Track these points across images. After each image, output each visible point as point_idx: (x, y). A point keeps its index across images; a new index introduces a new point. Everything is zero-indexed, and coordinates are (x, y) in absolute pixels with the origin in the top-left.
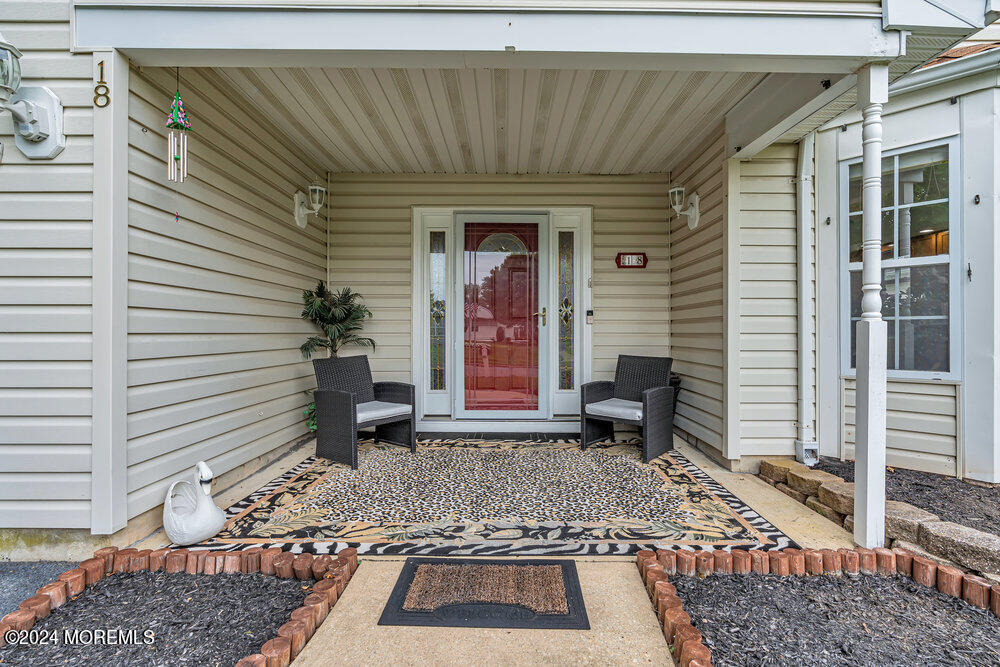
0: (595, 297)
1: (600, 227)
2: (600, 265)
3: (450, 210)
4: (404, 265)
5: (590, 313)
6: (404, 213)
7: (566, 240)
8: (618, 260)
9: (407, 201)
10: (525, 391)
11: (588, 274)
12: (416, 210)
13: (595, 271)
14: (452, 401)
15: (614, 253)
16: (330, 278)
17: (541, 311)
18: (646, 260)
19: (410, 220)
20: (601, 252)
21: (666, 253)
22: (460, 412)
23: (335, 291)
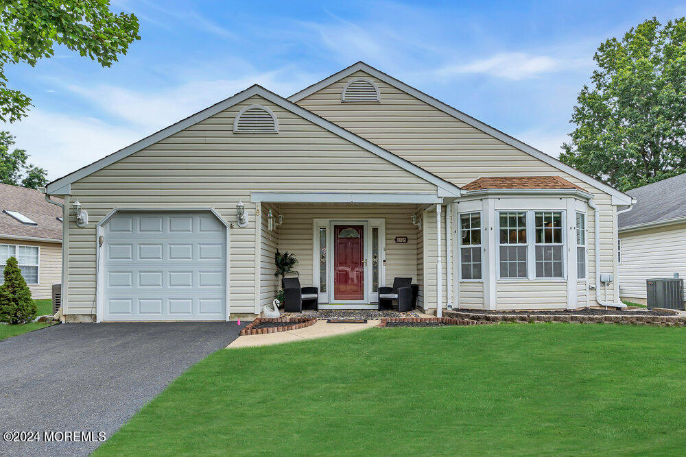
0: (386, 254)
1: (389, 226)
2: (389, 242)
3: (329, 220)
4: (310, 242)
5: (384, 261)
6: (309, 221)
7: (375, 231)
8: (396, 240)
9: (311, 216)
10: (359, 293)
11: (384, 246)
12: (315, 220)
13: (387, 244)
14: (329, 296)
15: (394, 237)
16: (280, 247)
17: (365, 261)
18: (407, 240)
19: (312, 224)
20: (389, 236)
21: (415, 237)
22: (333, 301)
23: (282, 252)
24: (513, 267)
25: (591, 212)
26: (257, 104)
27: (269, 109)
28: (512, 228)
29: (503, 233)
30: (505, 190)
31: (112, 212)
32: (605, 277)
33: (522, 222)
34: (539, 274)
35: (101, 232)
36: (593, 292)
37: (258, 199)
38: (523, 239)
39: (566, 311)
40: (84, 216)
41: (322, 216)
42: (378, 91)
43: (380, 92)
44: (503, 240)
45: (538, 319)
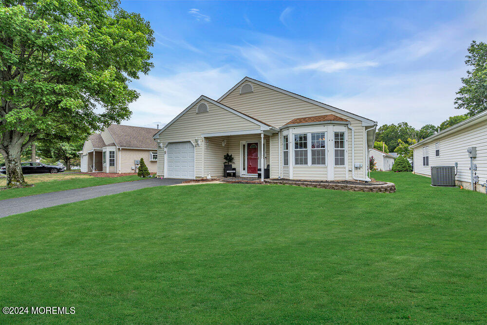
3: (245, 141)
4: (239, 150)
5: (266, 157)
9: (239, 140)
10: (256, 171)
11: (265, 151)
12: (241, 141)
14: (246, 172)
16: (228, 153)
17: (258, 157)
19: (240, 143)
22: (247, 174)
24: (301, 160)
25: (350, 131)
26: (203, 102)
27: (206, 103)
28: (301, 142)
29: (296, 144)
30: (296, 124)
31: (167, 143)
32: (358, 165)
33: (305, 138)
34: (313, 163)
35: (166, 149)
36: (351, 172)
37: (203, 136)
38: (306, 146)
39: (327, 182)
40: (161, 145)
41: (242, 139)
42: (253, 87)
43: (253, 88)
44: (296, 147)
45: (303, 184)
